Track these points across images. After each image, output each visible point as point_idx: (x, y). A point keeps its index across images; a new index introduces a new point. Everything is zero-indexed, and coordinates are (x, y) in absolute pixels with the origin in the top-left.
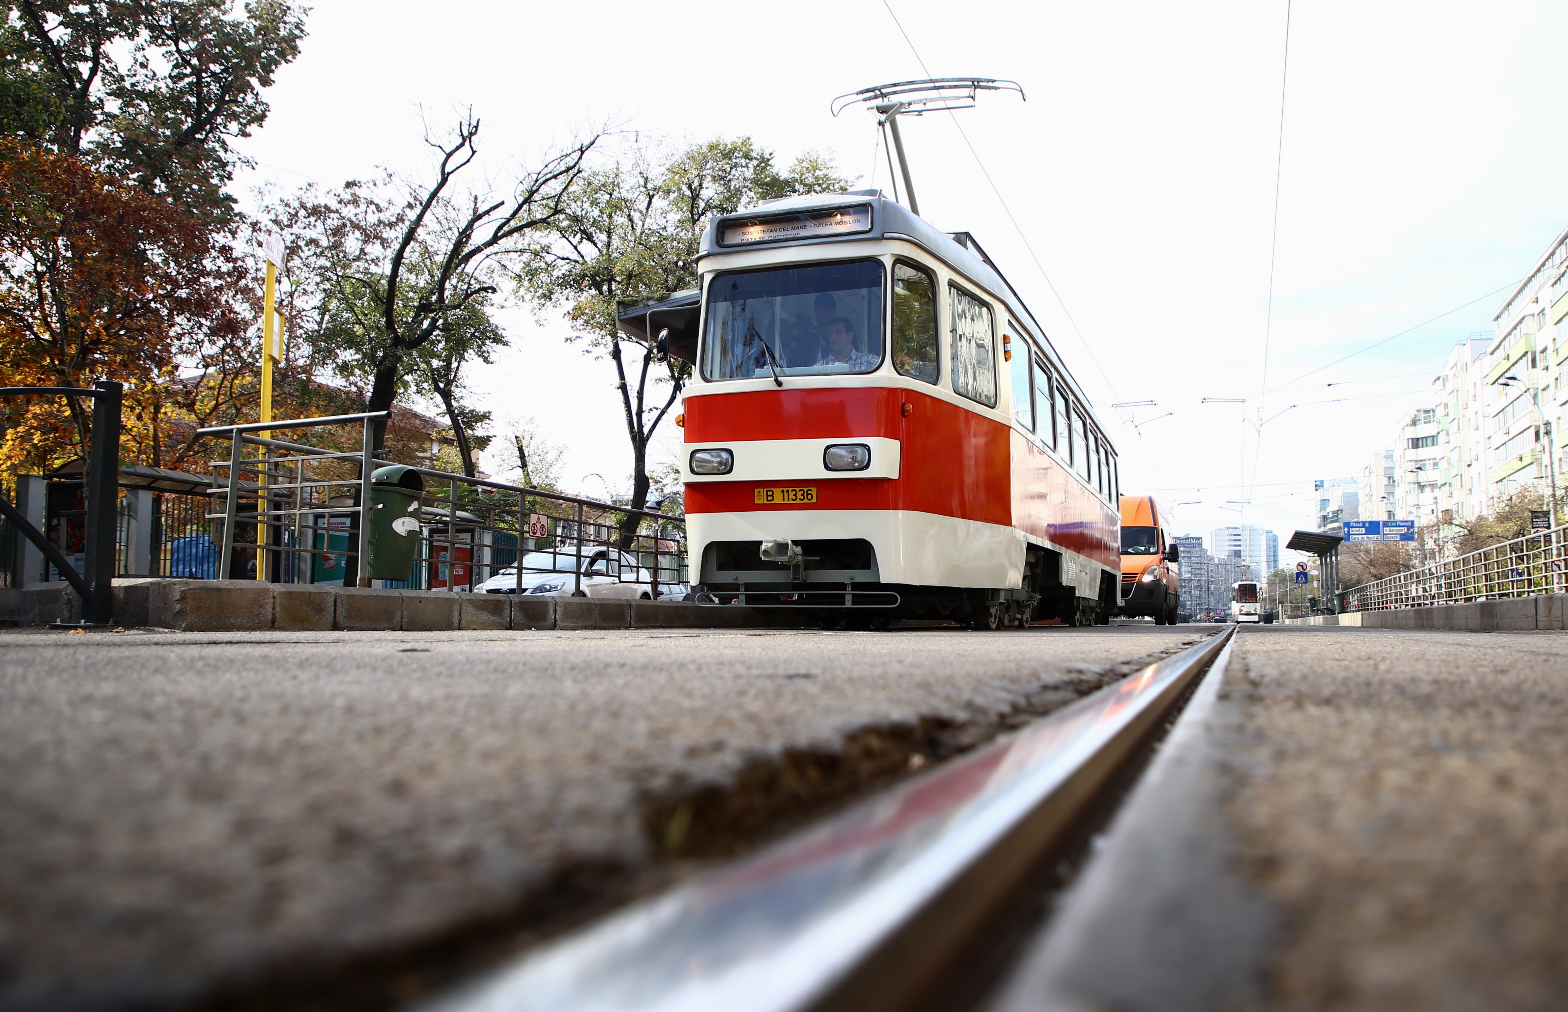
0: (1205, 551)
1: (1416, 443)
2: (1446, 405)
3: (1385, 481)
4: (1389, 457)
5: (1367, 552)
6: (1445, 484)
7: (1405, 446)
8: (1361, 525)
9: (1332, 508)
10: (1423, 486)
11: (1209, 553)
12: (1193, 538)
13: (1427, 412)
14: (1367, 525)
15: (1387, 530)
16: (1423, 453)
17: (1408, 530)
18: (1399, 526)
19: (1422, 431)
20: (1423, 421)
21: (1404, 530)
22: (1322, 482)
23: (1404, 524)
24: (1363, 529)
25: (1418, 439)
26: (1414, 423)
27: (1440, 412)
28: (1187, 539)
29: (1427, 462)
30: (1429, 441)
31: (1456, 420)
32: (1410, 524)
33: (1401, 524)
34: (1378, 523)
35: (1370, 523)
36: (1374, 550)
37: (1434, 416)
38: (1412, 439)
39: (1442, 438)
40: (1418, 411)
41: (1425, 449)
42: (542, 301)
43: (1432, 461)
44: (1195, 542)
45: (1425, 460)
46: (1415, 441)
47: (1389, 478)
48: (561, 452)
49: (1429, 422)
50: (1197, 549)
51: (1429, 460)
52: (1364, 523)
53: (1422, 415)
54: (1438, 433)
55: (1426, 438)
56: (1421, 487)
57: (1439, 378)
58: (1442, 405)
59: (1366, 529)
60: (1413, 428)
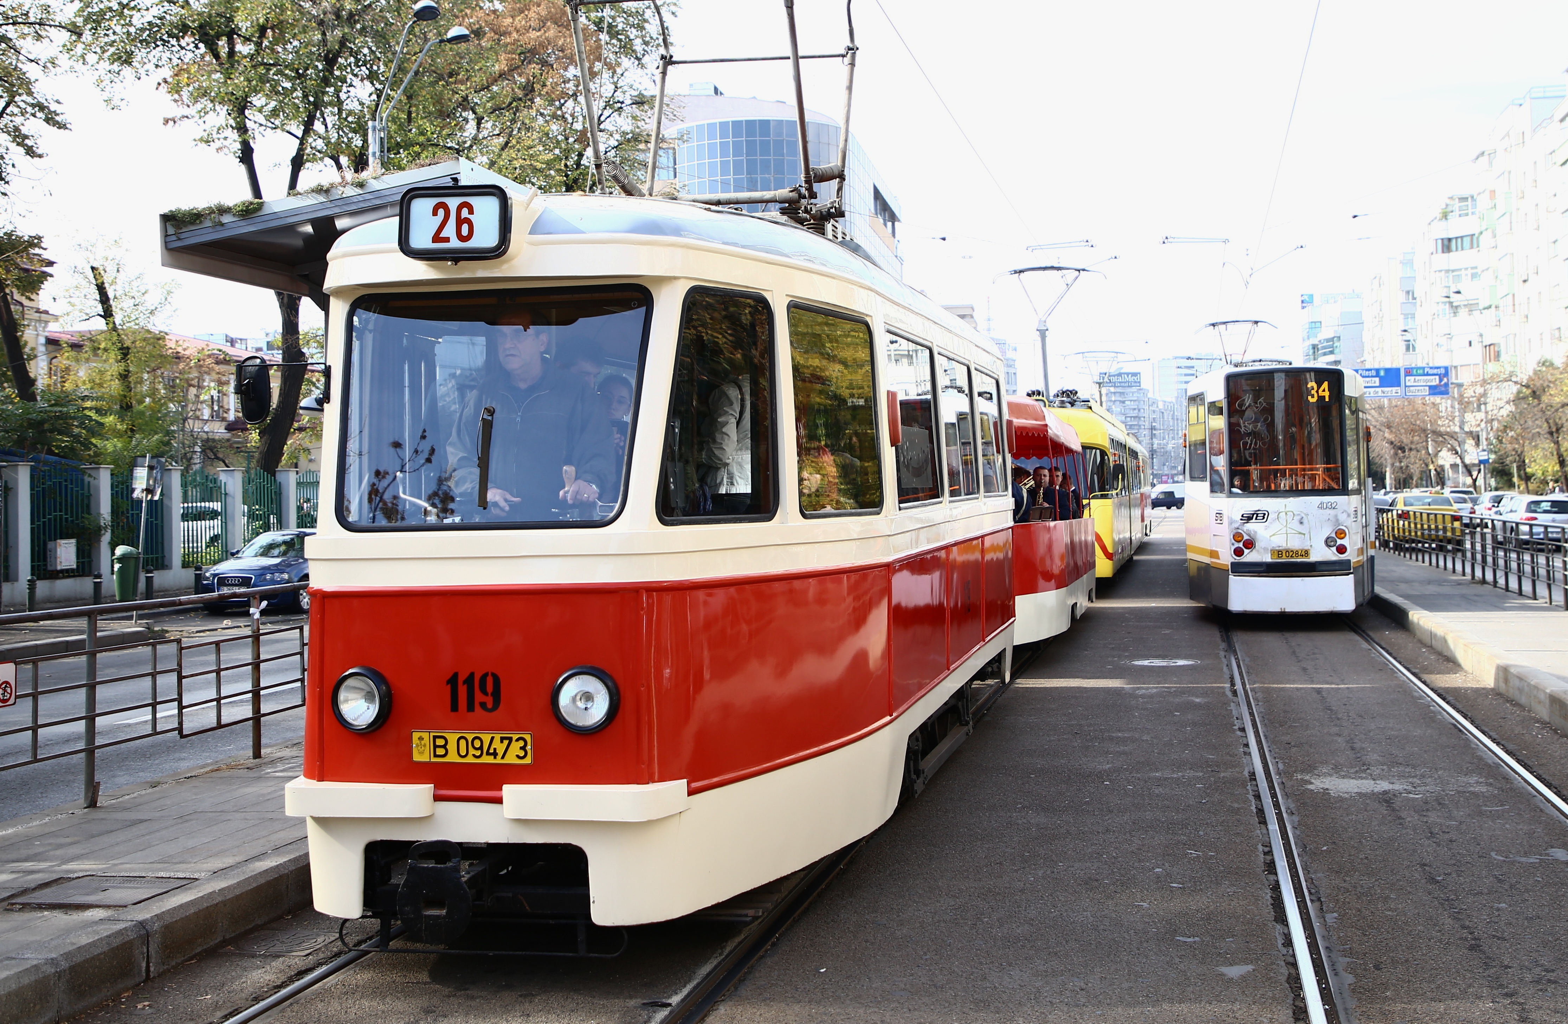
0: (1145, 392)
1: (1447, 245)
2: (1493, 192)
3: (1402, 297)
4: (1408, 263)
5: (1381, 408)
6: (1490, 307)
7: (1434, 250)
8: (1373, 373)
9: (1326, 333)
10: (1457, 307)
11: (1150, 395)
12: (1128, 374)
13: (1463, 199)
14: (1382, 373)
15: (1410, 380)
16: (1455, 259)
17: (1441, 380)
18: (1428, 374)
19: (1454, 228)
20: (1457, 213)
21: (1435, 380)
22: (1311, 296)
23: (1435, 371)
24: (1377, 379)
25: (1450, 240)
26: (1445, 216)
27: (1483, 202)
28: (1120, 375)
29: (1463, 272)
30: (1467, 241)
31: (1508, 215)
32: (1443, 371)
33: (1431, 372)
34: (1398, 370)
35: (1387, 370)
36: (1390, 407)
37: (1474, 206)
38: (1442, 239)
39: (1485, 240)
40: (1451, 198)
41: (1460, 253)
42: (116, 67)
43: (1470, 272)
44: (1131, 379)
45: (1460, 270)
46: (1446, 242)
47: (1408, 292)
48: (169, 292)
49: (1467, 215)
50: (1134, 389)
51: (1466, 269)
52: (1377, 371)
53: (1457, 205)
54: (1481, 233)
55: (1462, 237)
56: (1455, 309)
57: (1483, 154)
58: (1487, 193)
59: (1381, 379)
60: (1444, 222)
